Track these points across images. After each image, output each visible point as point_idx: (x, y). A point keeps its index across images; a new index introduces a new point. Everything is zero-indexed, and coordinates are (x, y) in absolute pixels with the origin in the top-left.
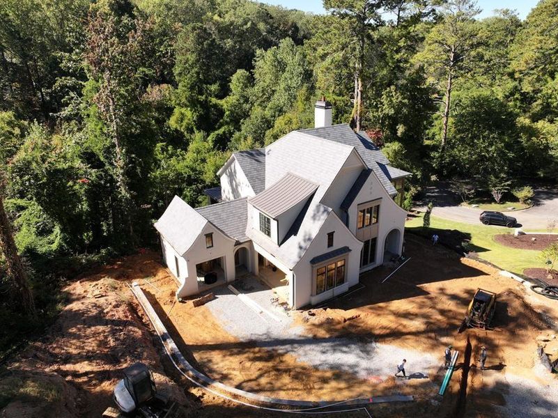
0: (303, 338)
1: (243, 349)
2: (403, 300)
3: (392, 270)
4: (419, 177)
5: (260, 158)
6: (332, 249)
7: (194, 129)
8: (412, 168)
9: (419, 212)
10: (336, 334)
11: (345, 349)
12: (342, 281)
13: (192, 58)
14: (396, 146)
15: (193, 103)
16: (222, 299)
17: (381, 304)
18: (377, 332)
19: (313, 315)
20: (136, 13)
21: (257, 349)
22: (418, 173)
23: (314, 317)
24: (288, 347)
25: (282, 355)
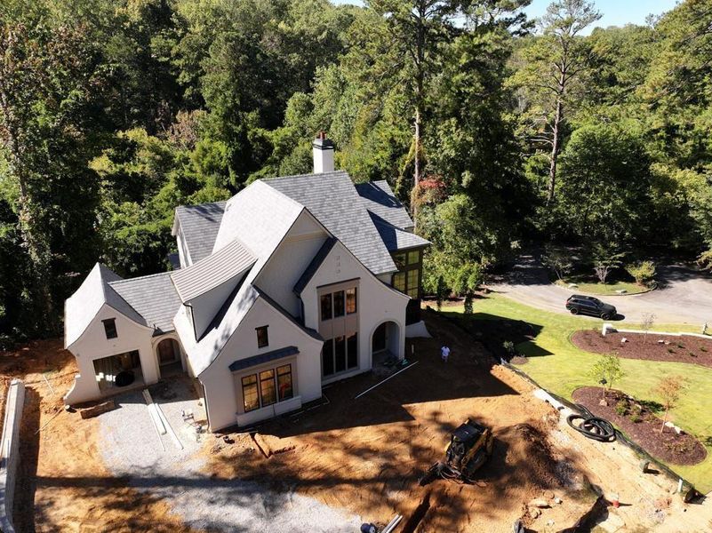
0: (196, 477)
1: (108, 488)
2: (370, 427)
3: (381, 378)
4: (493, 242)
5: (215, 216)
6: (265, 350)
7: (230, 169)
8: (484, 230)
9: (489, 292)
10: (247, 474)
11: (245, 499)
12: (290, 395)
13: (225, 76)
14: (459, 200)
15: (228, 136)
16: (127, 409)
17: (336, 432)
18: (305, 476)
19: (231, 442)
20: (175, 20)
21: (125, 490)
22: (493, 237)
23: (229, 446)
24: (168, 489)
25: (154, 501)
